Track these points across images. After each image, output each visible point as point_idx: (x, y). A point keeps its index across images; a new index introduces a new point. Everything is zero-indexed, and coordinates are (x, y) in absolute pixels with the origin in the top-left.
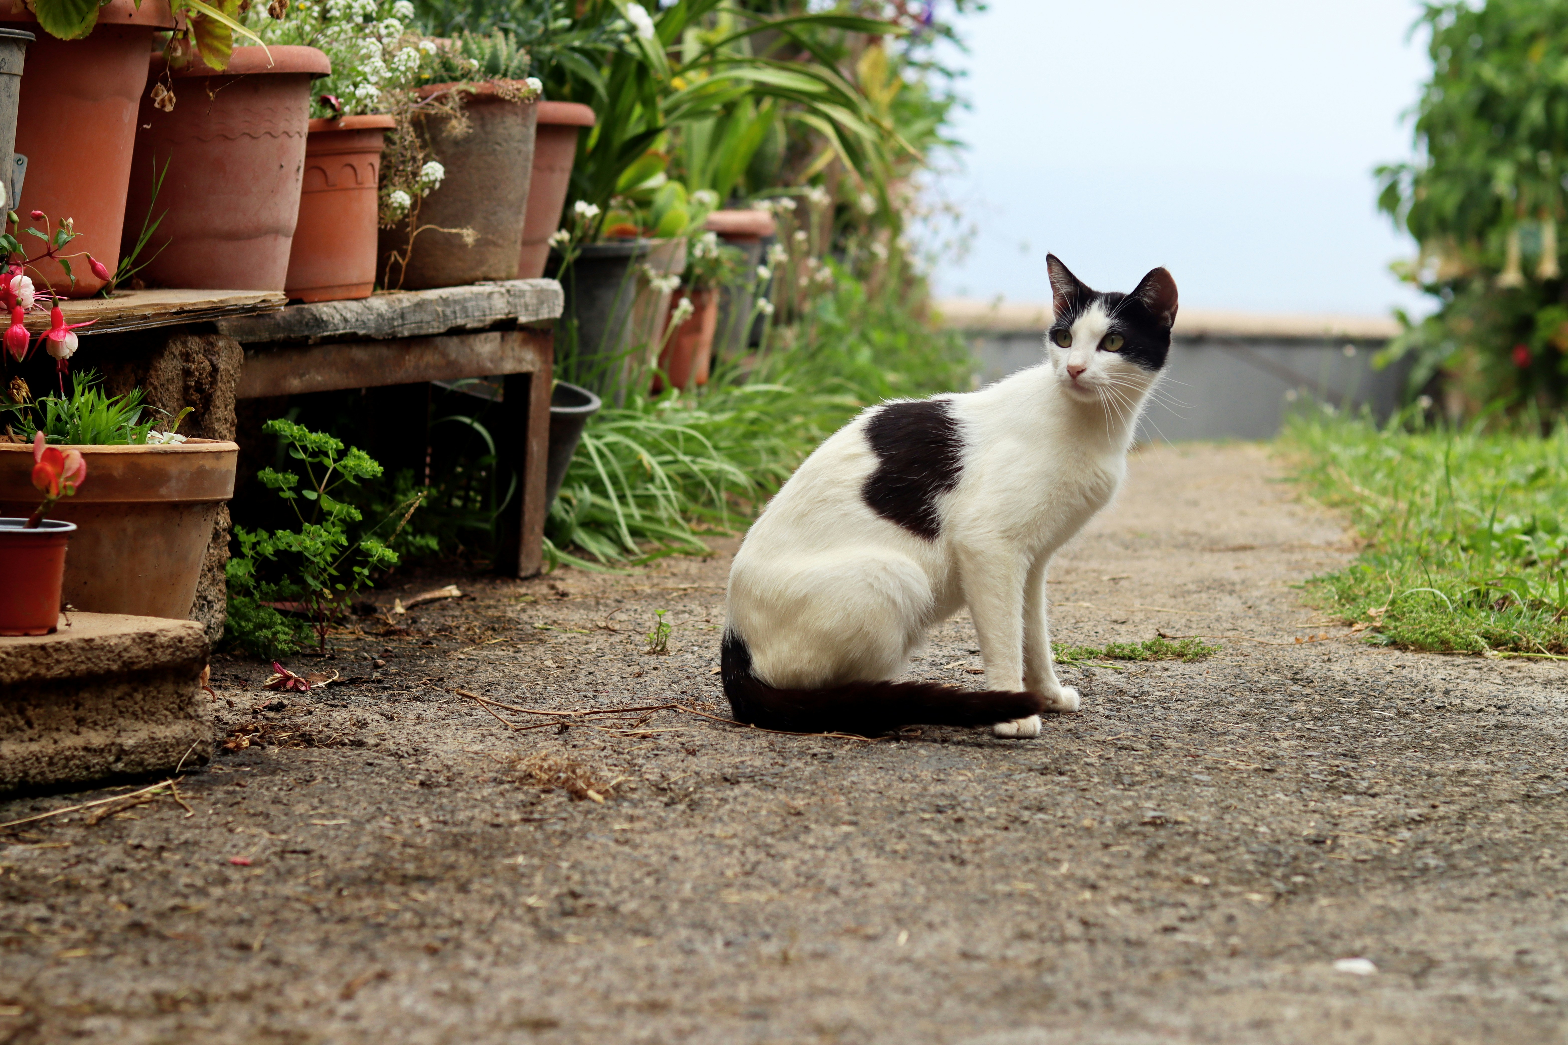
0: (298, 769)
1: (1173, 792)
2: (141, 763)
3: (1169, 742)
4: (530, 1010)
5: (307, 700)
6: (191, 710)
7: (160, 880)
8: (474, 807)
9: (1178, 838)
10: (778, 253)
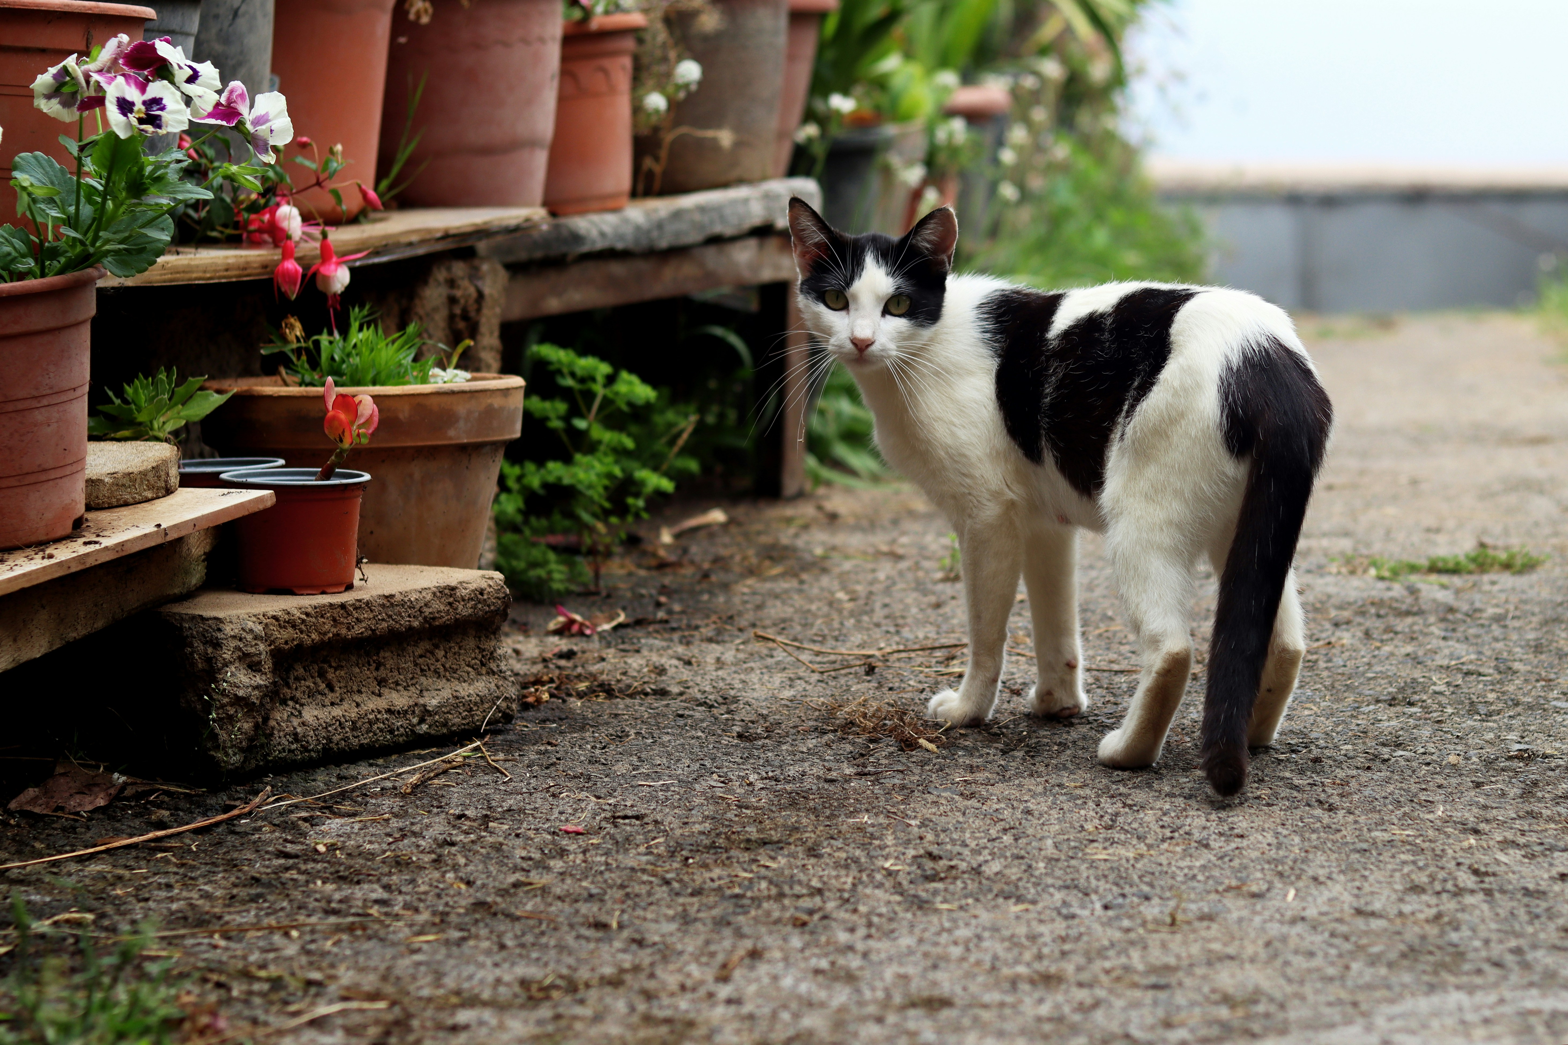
0: (607, 723)
1: (1534, 722)
2: (445, 724)
3: (1517, 666)
4: (918, 987)
5: (595, 644)
6: (493, 666)
7: (493, 854)
8: (803, 760)
9: (1550, 773)
10: (1018, 134)
